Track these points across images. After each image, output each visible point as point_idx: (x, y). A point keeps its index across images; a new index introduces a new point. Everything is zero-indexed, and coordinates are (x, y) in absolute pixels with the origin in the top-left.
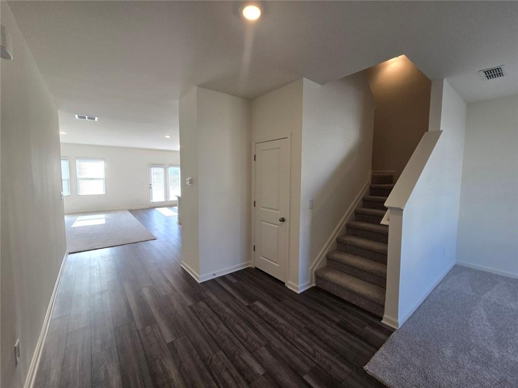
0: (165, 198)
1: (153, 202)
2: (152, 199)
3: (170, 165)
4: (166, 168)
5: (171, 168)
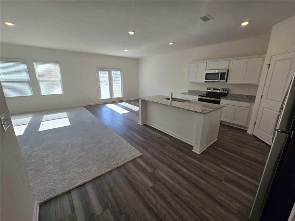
0: (110, 96)
1: (101, 100)
2: (101, 97)
3: (113, 69)
4: (110, 71)
5: (114, 71)
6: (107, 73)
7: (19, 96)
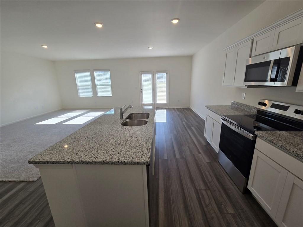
0: (153, 101)
3: (157, 71)
4: (154, 74)
5: (158, 74)
6: (150, 76)
7: (86, 96)
